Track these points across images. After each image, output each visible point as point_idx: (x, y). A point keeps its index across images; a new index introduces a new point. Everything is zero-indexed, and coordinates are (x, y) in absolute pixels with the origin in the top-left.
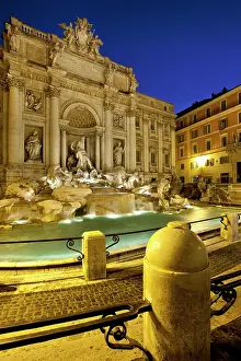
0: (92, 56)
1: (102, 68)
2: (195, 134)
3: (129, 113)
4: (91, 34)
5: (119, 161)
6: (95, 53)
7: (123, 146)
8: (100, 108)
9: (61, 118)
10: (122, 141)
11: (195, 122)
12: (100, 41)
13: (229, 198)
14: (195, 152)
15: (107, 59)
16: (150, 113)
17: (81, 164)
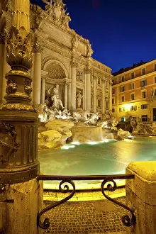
0: (64, 27)
1: (70, 37)
2: (123, 89)
3: (86, 71)
4: (64, 11)
5: (79, 104)
6: (66, 25)
7: (82, 94)
8: (68, 65)
9: (42, 69)
10: (81, 90)
11: (123, 81)
12: (69, 18)
13: (153, 131)
14: (123, 101)
15: (74, 31)
16: (98, 72)
17: (55, 104)
